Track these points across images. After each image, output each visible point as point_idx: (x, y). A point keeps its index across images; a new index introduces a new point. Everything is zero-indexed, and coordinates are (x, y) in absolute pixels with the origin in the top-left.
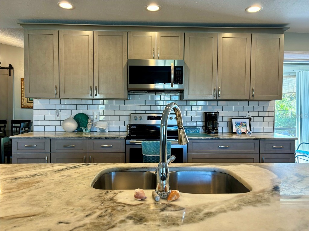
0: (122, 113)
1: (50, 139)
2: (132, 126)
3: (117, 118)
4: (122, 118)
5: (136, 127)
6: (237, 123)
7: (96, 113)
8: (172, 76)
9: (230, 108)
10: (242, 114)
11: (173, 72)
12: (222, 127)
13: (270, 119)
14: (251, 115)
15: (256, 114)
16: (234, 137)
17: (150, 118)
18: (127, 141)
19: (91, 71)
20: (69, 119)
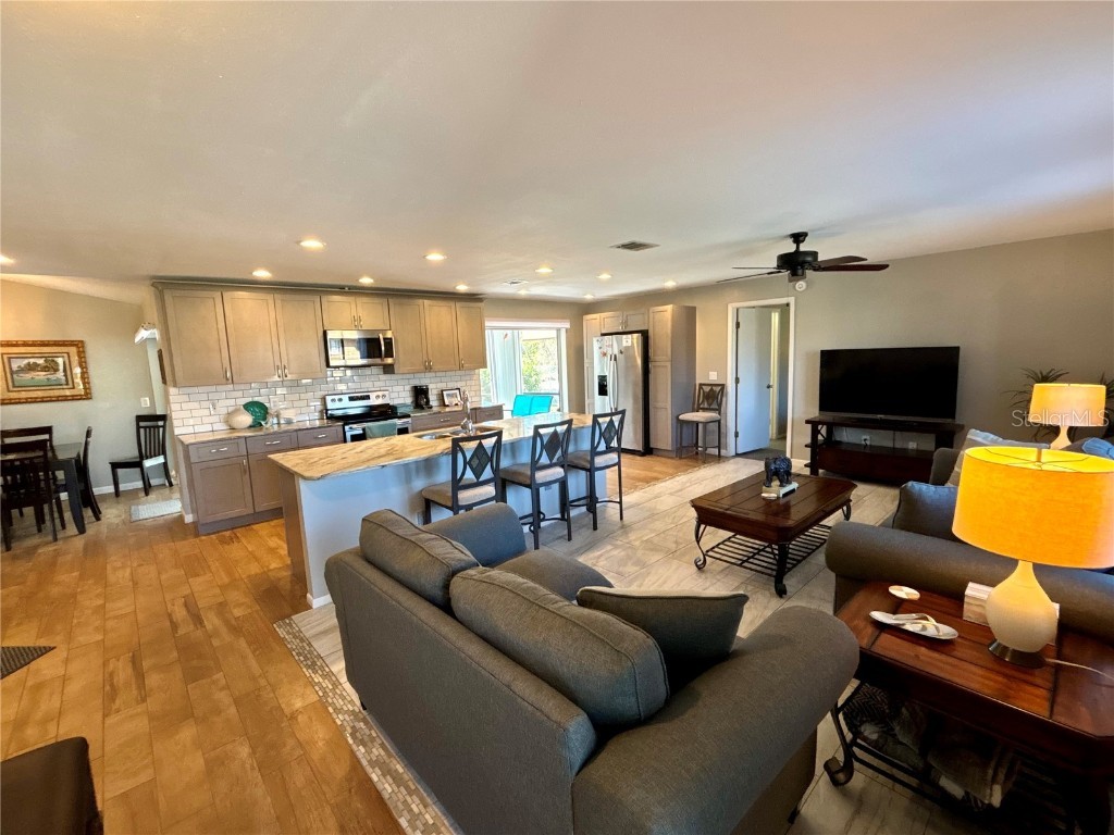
0: (310, 396)
1: (246, 438)
3: (303, 403)
4: (311, 403)
6: (448, 395)
7: (274, 400)
8: (383, 348)
9: (439, 379)
10: (451, 385)
11: (382, 342)
12: (434, 401)
13: (477, 388)
14: (459, 385)
15: (463, 383)
16: (447, 409)
17: (351, 399)
18: (347, 428)
19: (276, 346)
20: (236, 411)
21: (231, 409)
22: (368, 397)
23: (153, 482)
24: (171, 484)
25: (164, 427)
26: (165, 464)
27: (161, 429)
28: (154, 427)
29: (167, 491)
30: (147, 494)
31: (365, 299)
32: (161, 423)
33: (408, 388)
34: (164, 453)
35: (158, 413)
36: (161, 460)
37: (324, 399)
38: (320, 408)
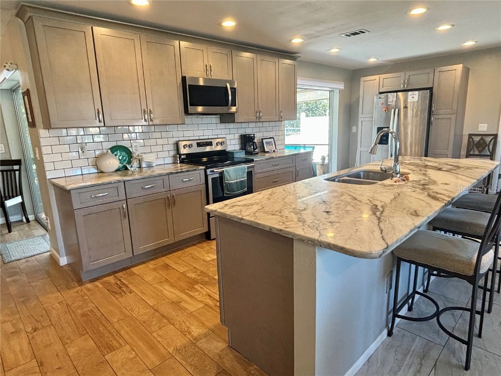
0: (164, 141)
1: (124, 182)
2: (182, 156)
3: (159, 148)
4: (166, 148)
5: (186, 156)
6: (267, 143)
7: (135, 144)
8: (230, 97)
9: (264, 129)
10: (268, 134)
11: (229, 92)
17: (199, 145)
18: (208, 171)
19: (142, 89)
20: (102, 155)
21: (98, 153)
22: (210, 144)
23: (12, 219)
24: (28, 221)
25: (19, 170)
26: (23, 204)
27: (17, 173)
28: (10, 171)
29: (26, 227)
30: (10, 231)
31: (214, 49)
32: (16, 167)
33: (237, 136)
34: (21, 194)
35: (13, 158)
36: (18, 200)
37: (177, 144)
38: (172, 153)
